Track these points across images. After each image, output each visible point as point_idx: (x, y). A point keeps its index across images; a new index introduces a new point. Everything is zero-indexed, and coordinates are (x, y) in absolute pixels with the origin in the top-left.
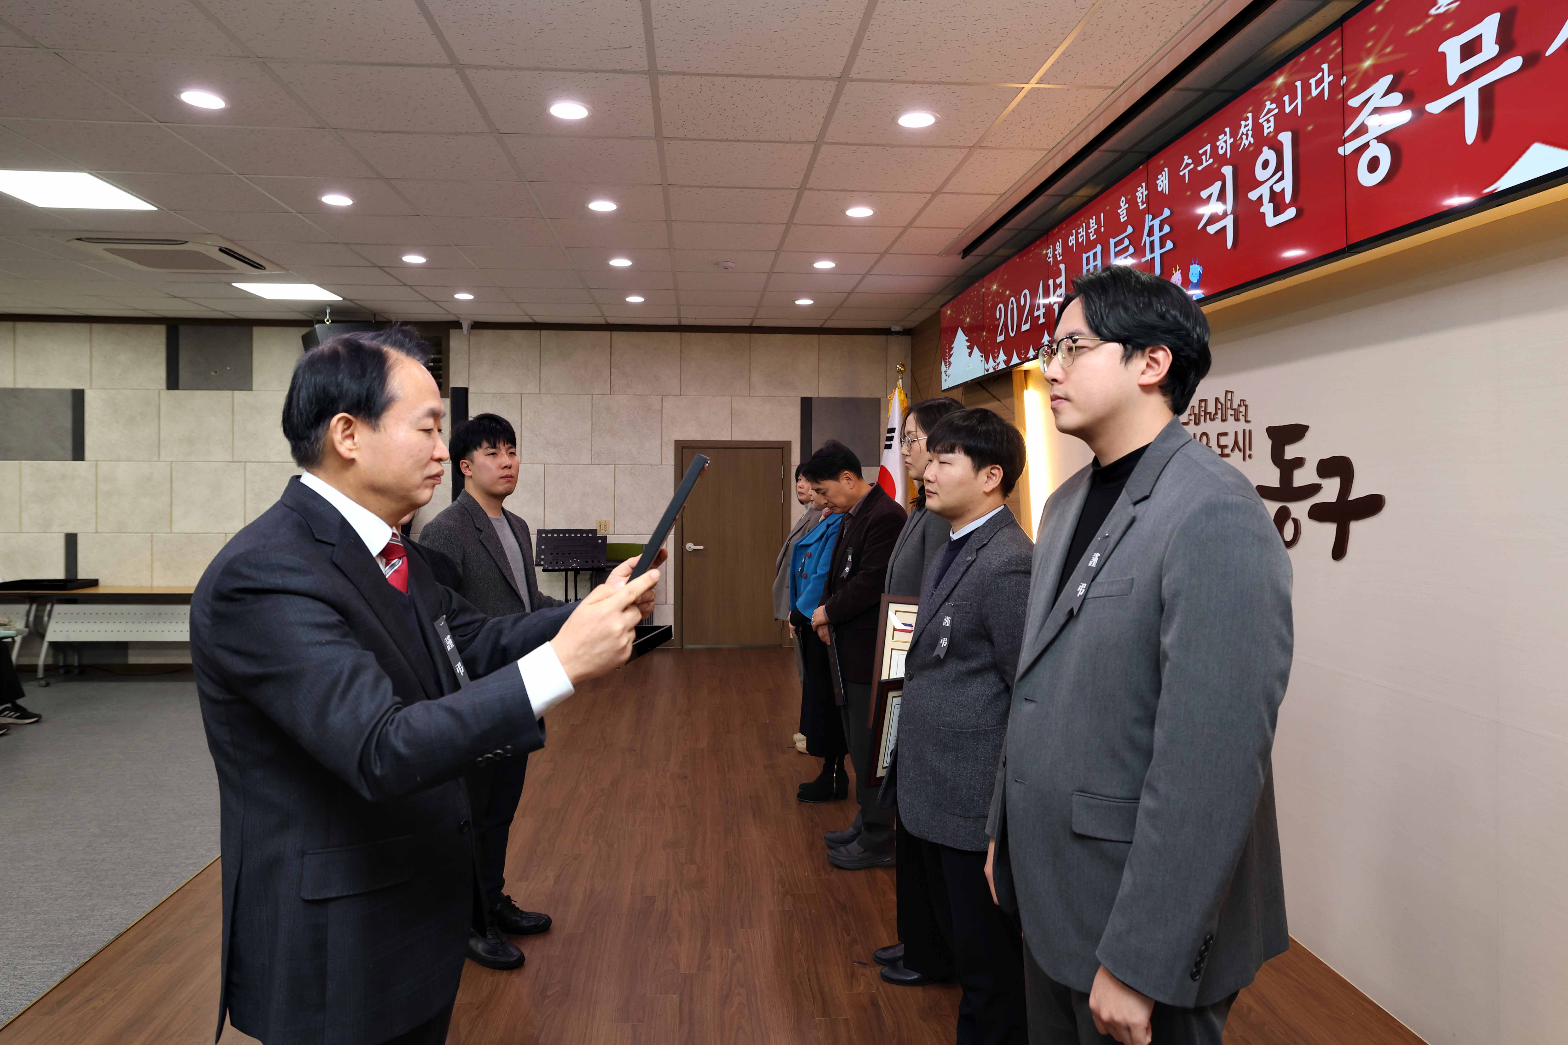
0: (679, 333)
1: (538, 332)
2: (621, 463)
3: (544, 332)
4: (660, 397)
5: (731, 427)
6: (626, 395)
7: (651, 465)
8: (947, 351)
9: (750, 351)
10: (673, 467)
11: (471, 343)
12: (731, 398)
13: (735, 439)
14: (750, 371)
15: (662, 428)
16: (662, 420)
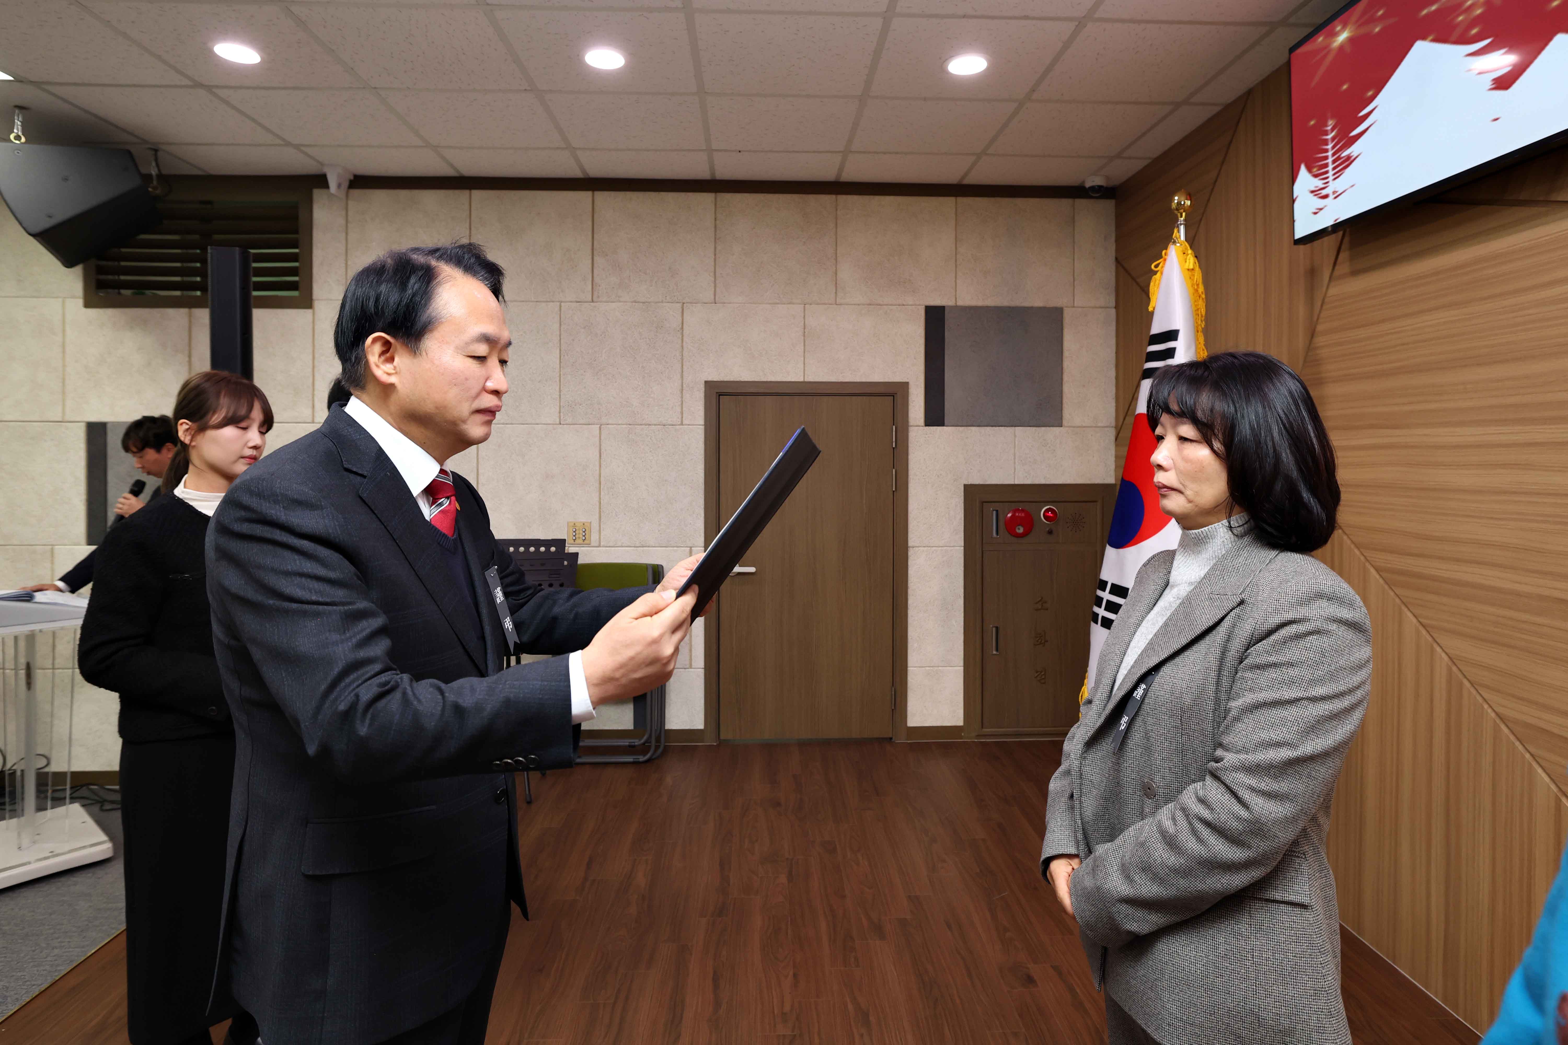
0: (711, 194)
1: (467, 192)
2: (610, 422)
3: (477, 194)
4: (679, 305)
5: (803, 359)
6: (620, 302)
7: (662, 426)
8: (1329, 137)
9: (836, 225)
10: (703, 427)
11: (350, 213)
12: (804, 307)
13: (810, 378)
14: (836, 259)
15: (682, 359)
16: (682, 346)
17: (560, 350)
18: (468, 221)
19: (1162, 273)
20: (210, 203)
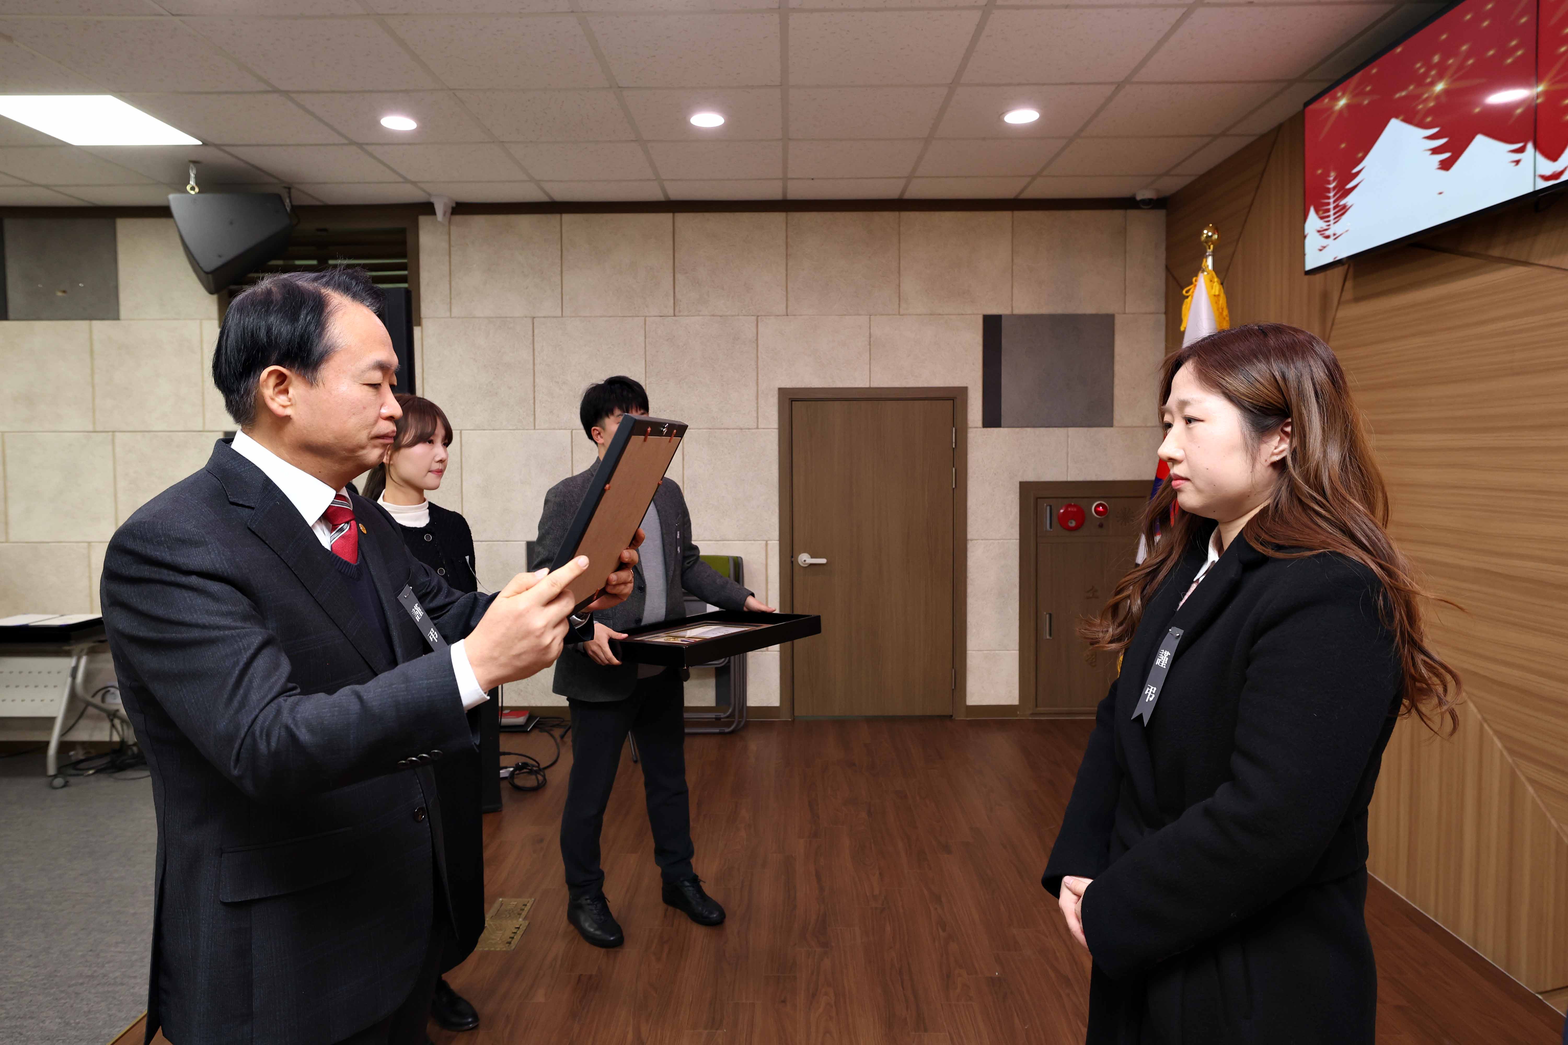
0: (783, 215)
1: (558, 216)
2: (691, 426)
3: (567, 218)
4: (754, 318)
5: (868, 366)
6: (699, 315)
7: (740, 430)
8: (1331, 186)
9: (899, 240)
10: (776, 431)
11: (452, 238)
12: (870, 318)
13: (875, 384)
14: (899, 272)
15: (757, 368)
16: (757, 357)
17: (646, 361)
18: (560, 243)
19: (1192, 297)
20: (325, 230)
